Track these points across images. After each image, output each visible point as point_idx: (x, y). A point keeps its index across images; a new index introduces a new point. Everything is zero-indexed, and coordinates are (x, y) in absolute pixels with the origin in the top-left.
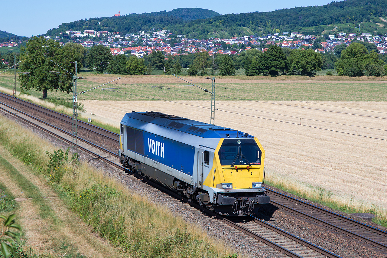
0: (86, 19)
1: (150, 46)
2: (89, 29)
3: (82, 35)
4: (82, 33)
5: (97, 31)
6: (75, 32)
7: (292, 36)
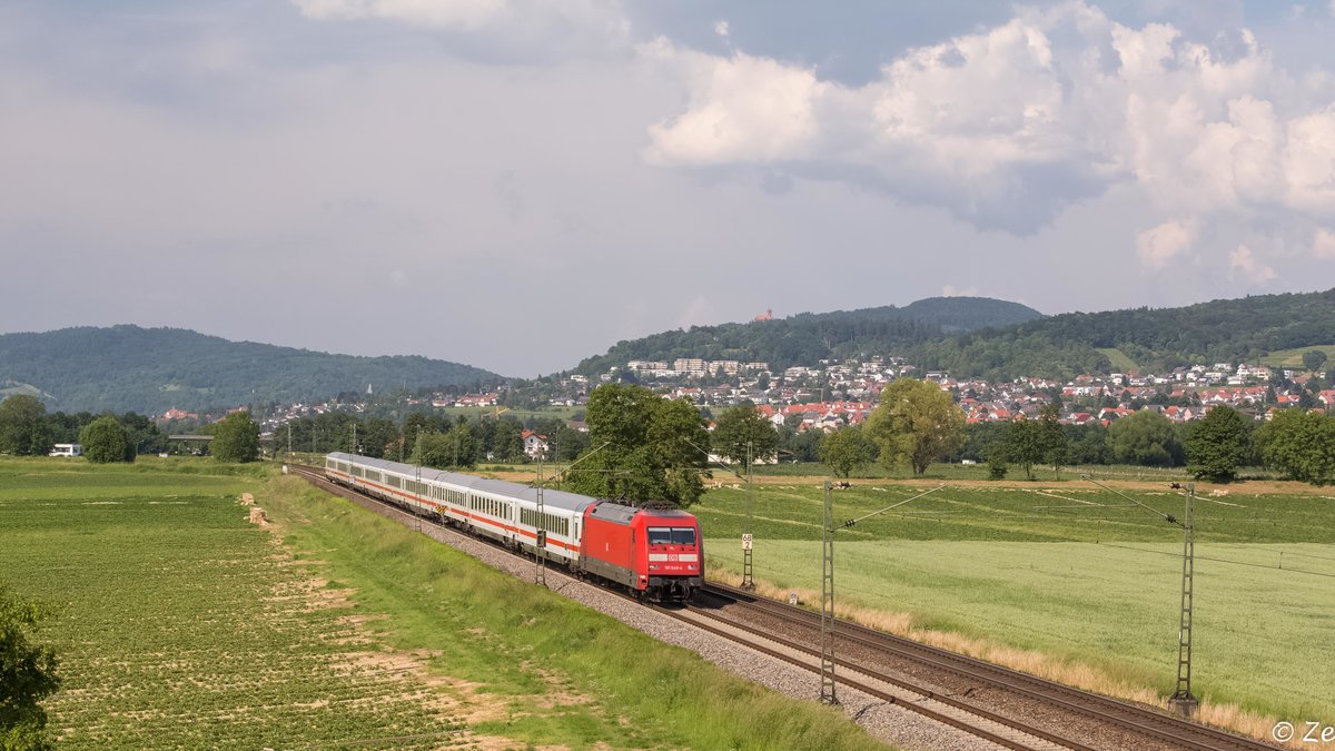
0: (681, 330)
1: (855, 400)
2: (690, 356)
3: (672, 373)
4: (671, 367)
5: (710, 360)
6: (652, 364)
7: (1240, 372)
